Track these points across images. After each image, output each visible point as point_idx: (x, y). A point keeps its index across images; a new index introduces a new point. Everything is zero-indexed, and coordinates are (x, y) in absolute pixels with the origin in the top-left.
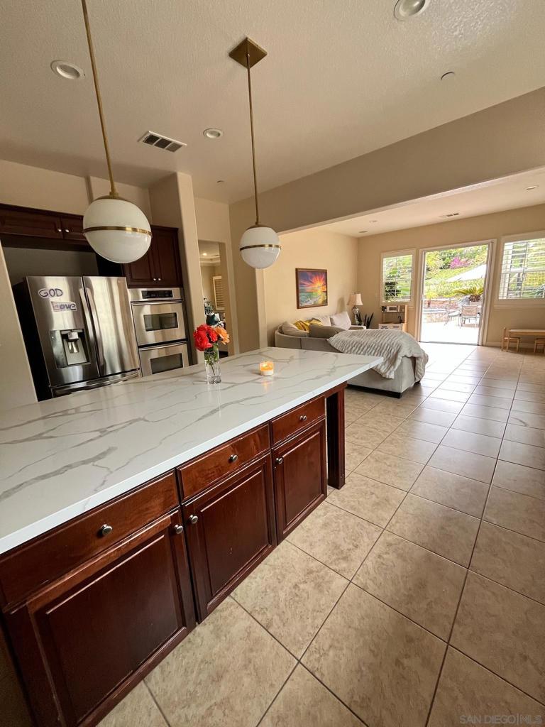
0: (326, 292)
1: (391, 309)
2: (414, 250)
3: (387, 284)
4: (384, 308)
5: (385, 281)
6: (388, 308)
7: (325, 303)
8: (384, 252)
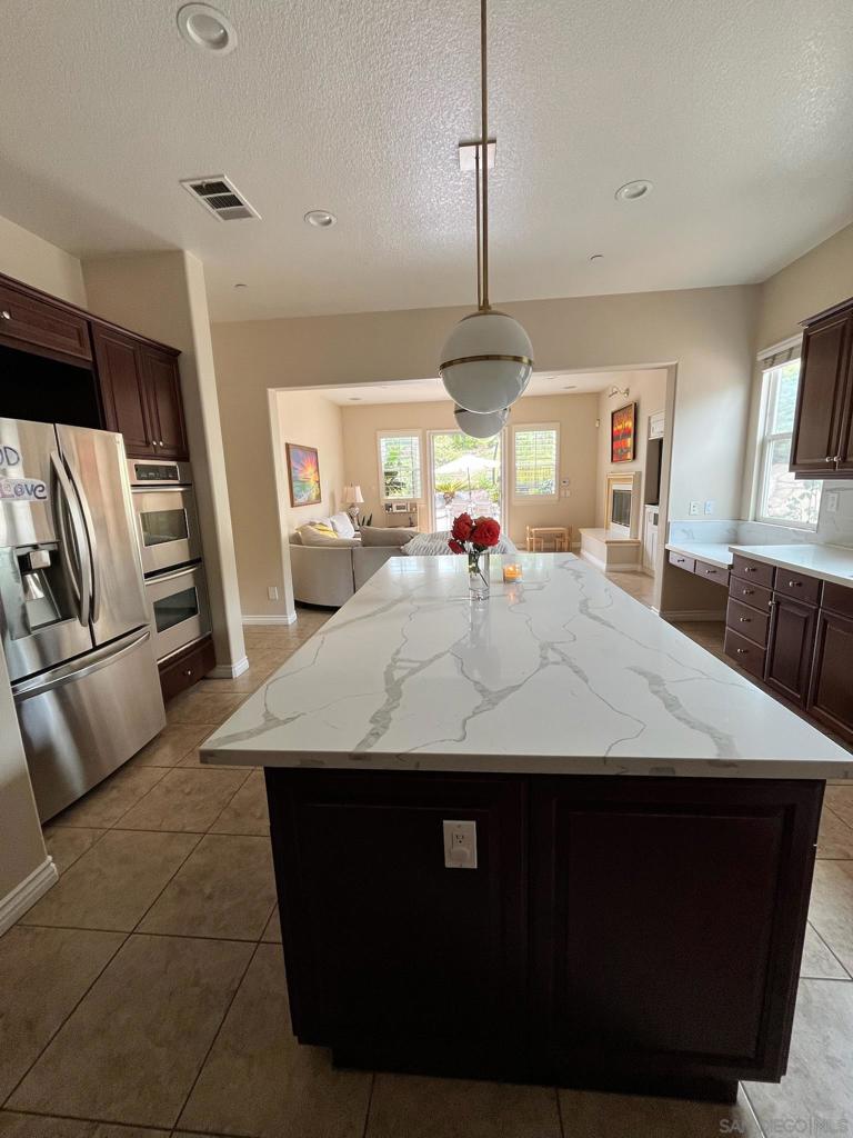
0: (318, 482)
1: (398, 508)
2: (420, 431)
3: (387, 474)
4: (388, 507)
5: (384, 470)
6: (394, 506)
7: (319, 497)
8: (380, 430)
